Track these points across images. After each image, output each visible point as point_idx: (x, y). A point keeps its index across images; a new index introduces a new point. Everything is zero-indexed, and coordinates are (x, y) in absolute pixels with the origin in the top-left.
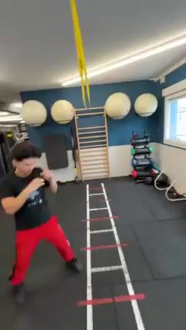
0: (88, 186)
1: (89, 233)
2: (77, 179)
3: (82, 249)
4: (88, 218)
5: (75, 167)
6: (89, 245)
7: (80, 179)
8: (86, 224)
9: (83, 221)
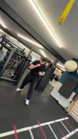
0: (67, 118)
1: (29, 128)
2: (66, 109)
3: (14, 126)
4: (42, 125)
5: (71, 103)
6: (18, 131)
7: (68, 111)
8: (37, 124)
9: (38, 121)
